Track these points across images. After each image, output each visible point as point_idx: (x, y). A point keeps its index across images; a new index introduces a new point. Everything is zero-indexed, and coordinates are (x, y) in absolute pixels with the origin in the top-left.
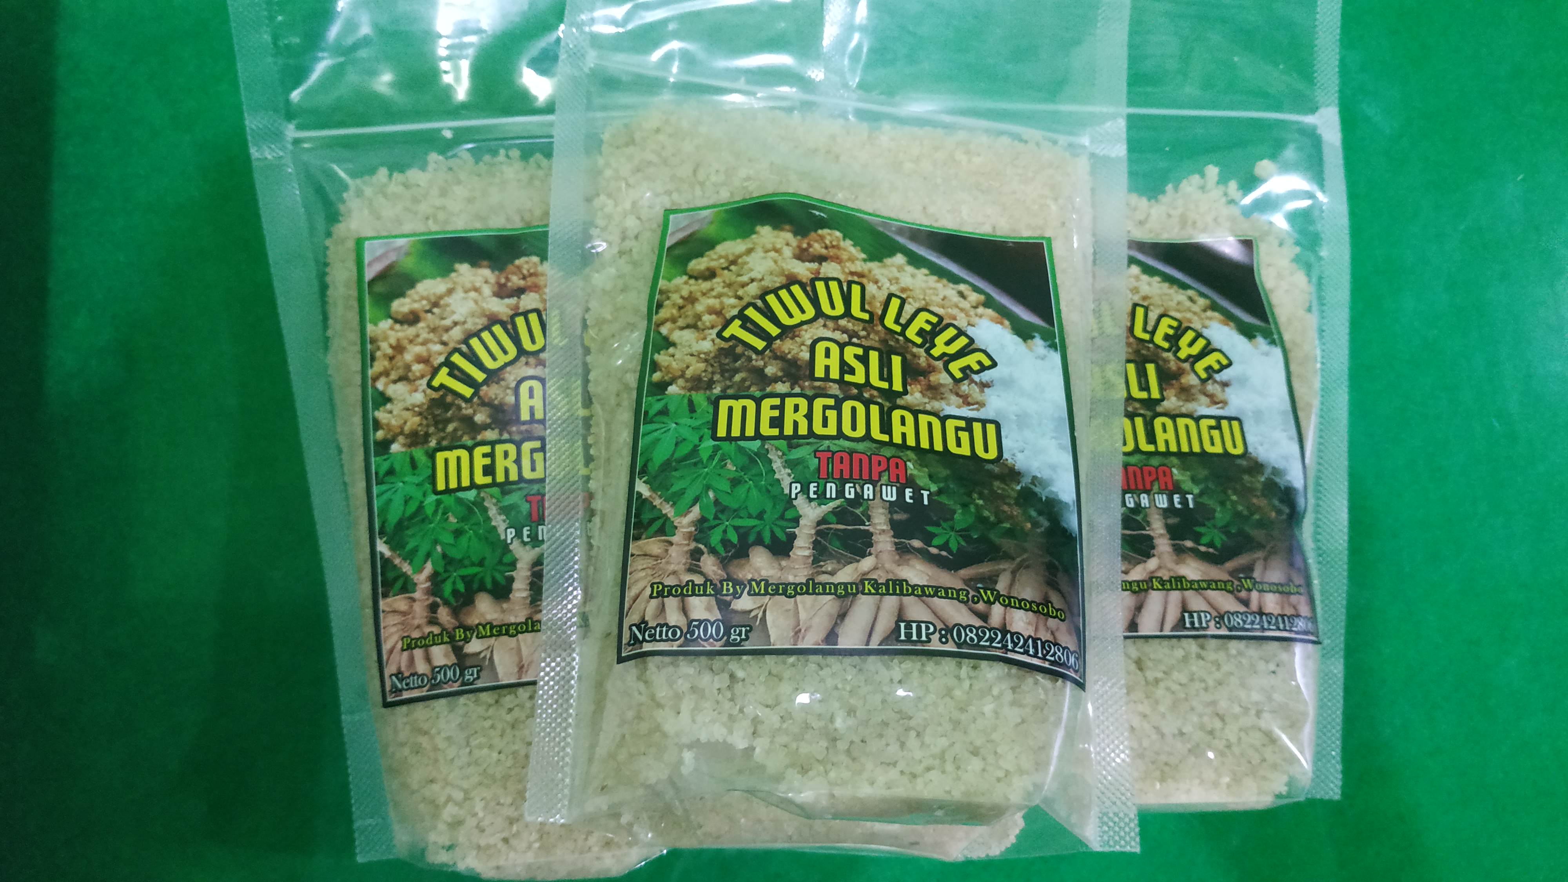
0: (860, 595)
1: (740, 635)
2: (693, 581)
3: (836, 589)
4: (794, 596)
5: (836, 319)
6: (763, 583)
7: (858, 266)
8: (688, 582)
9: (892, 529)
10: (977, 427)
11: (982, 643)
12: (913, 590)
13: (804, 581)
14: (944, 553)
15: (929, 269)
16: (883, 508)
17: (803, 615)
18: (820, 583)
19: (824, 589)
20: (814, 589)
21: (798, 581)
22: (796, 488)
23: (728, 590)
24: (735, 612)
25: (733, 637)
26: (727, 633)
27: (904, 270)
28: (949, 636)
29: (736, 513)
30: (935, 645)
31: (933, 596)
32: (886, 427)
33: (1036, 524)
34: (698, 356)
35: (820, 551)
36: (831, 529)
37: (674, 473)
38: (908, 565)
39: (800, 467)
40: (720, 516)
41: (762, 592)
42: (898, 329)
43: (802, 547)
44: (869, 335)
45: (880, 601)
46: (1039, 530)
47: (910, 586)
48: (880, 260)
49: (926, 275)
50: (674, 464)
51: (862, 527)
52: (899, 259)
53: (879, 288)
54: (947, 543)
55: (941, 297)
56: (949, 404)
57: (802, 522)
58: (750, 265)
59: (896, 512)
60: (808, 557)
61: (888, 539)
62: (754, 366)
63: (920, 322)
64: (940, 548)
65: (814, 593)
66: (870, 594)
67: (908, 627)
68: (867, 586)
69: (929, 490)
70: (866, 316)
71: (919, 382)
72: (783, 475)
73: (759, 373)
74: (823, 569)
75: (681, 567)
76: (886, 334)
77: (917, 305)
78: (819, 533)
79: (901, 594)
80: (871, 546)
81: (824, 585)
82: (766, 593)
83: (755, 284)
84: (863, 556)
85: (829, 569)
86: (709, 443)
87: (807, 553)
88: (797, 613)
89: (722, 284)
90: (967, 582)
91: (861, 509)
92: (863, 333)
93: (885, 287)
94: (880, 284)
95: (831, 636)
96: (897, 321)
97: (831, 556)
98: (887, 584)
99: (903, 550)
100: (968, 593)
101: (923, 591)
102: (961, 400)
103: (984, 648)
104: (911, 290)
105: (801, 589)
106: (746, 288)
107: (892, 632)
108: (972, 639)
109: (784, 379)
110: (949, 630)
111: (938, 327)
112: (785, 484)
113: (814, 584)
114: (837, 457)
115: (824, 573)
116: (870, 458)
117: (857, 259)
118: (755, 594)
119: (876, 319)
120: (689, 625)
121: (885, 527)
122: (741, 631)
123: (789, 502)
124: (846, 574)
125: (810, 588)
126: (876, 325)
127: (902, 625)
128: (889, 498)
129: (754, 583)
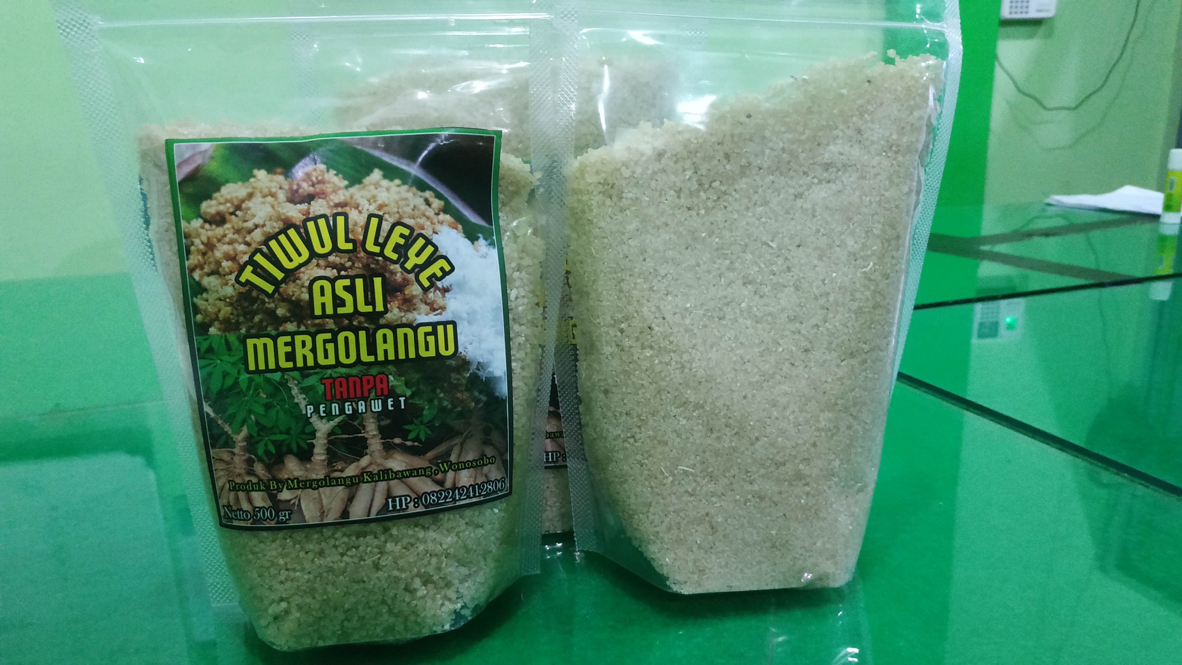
0: (361, 484)
1: (285, 516)
2: (251, 481)
3: (345, 481)
4: (317, 489)
5: (325, 256)
6: (295, 481)
7: (341, 196)
8: (249, 481)
9: (380, 433)
10: (440, 328)
11: (440, 502)
12: (396, 475)
13: (323, 477)
14: (416, 444)
15: (401, 179)
16: (373, 418)
17: (325, 502)
18: (334, 478)
19: (337, 482)
20: (330, 482)
21: (319, 477)
22: (310, 409)
23: (274, 487)
24: (280, 501)
25: (281, 518)
26: (277, 515)
27: (381, 186)
28: (420, 502)
29: (271, 430)
30: (412, 510)
31: (409, 477)
32: (372, 349)
33: (478, 401)
34: (225, 300)
35: (332, 456)
36: (338, 438)
37: (226, 400)
38: (392, 458)
39: (311, 393)
40: (262, 434)
41: (296, 487)
42: (377, 249)
43: (320, 454)
44: (353, 264)
45: (375, 486)
46: (480, 406)
47: (394, 472)
48: (360, 182)
49: (398, 186)
50: (225, 393)
51: (359, 435)
52: (377, 174)
53: (360, 212)
54: (418, 435)
55: (412, 207)
56: (419, 314)
57: (318, 435)
58: (252, 211)
59: (382, 420)
60: (323, 460)
61: (378, 441)
62: (267, 308)
63: (395, 239)
64: (413, 440)
65: (330, 486)
66: (368, 482)
67: (394, 501)
68: (366, 477)
69: (405, 396)
70: (350, 246)
71: (396, 297)
72: (301, 399)
73: (271, 313)
74: (335, 468)
75: (242, 471)
76: (368, 258)
77: (392, 220)
78: (330, 442)
79: (389, 479)
80: (367, 448)
81: (337, 479)
82: (299, 488)
83: (258, 230)
84: (362, 456)
85: (340, 468)
86: (244, 376)
87: (323, 457)
88: (321, 500)
89: (232, 230)
90: (430, 461)
91: (358, 421)
92: (348, 264)
93: (364, 211)
94: (360, 208)
95: (345, 513)
96: (376, 243)
97: (340, 459)
98: (378, 474)
99: (388, 448)
100: (432, 468)
101: (402, 474)
102: (429, 308)
103: (441, 504)
104: (386, 206)
105: (322, 483)
106: (252, 234)
107: (385, 505)
108: (434, 501)
109: (292, 319)
110: (419, 498)
111: (410, 240)
112: (303, 405)
113: (330, 479)
114: (337, 383)
115: (336, 471)
116: (361, 379)
117: (340, 188)
118: (291, 489)
119: (359, 245)
120: (254, 511)
121: (375, 433)
122: (285, 514)
123: (307, 421)
124: (351, 471)
125: (328, 482)
126: (359, 253)
127: (390, 500)
128: (377, 410)
129: (290, 481)
